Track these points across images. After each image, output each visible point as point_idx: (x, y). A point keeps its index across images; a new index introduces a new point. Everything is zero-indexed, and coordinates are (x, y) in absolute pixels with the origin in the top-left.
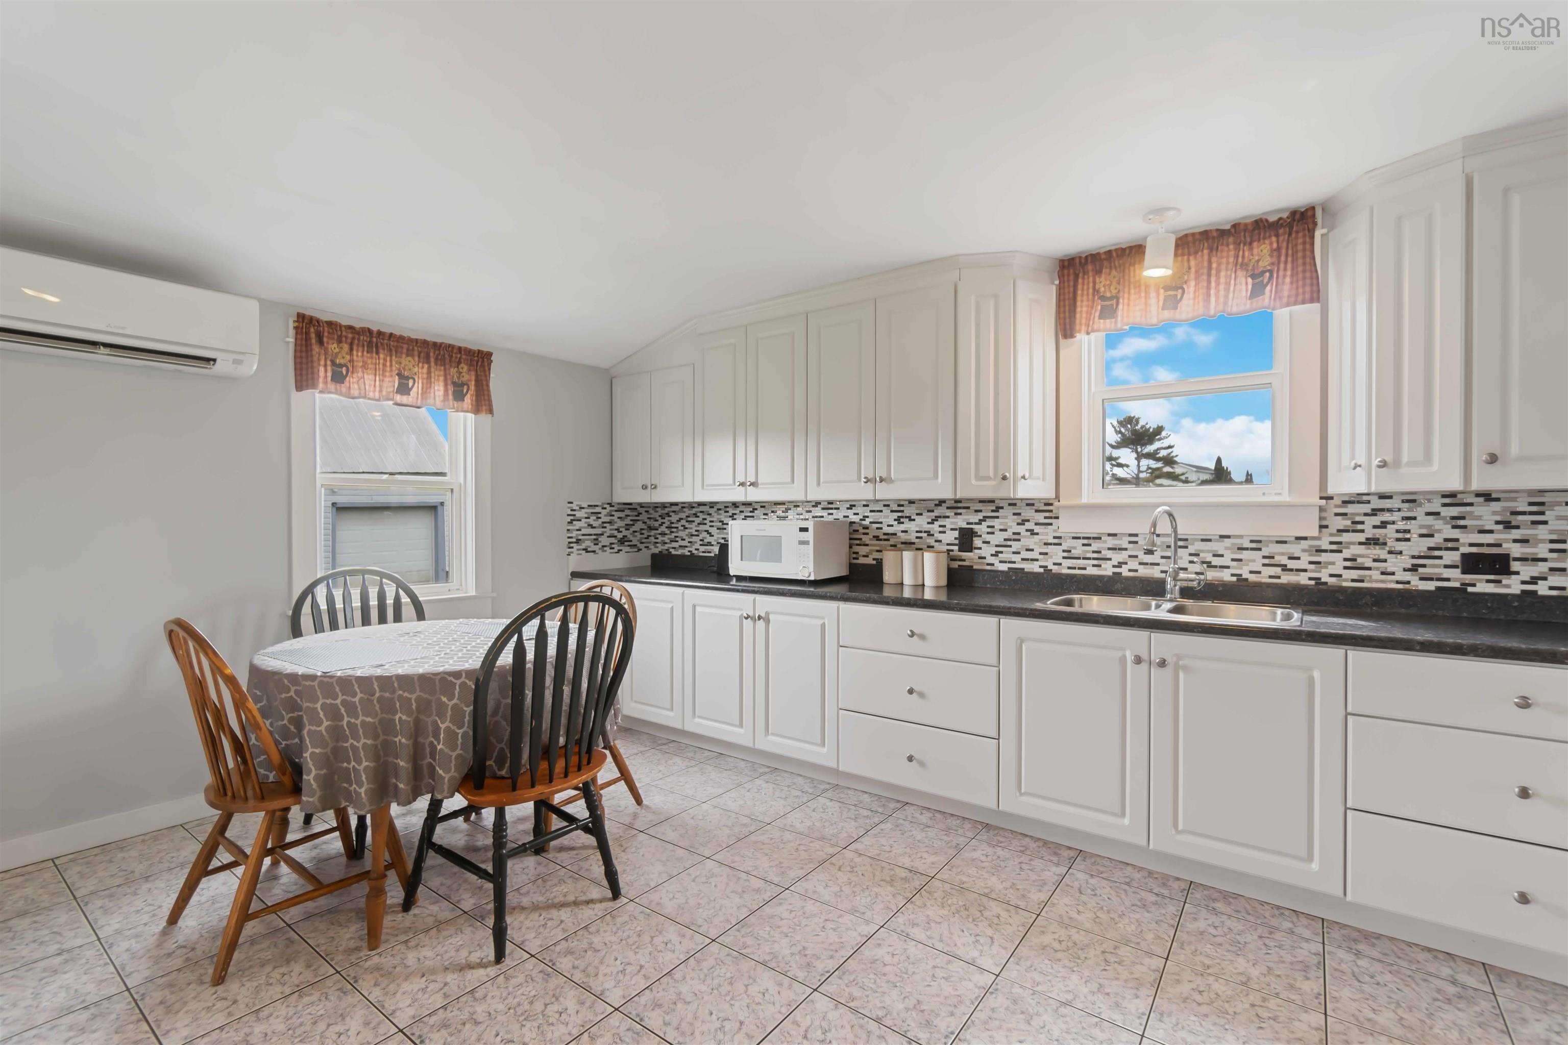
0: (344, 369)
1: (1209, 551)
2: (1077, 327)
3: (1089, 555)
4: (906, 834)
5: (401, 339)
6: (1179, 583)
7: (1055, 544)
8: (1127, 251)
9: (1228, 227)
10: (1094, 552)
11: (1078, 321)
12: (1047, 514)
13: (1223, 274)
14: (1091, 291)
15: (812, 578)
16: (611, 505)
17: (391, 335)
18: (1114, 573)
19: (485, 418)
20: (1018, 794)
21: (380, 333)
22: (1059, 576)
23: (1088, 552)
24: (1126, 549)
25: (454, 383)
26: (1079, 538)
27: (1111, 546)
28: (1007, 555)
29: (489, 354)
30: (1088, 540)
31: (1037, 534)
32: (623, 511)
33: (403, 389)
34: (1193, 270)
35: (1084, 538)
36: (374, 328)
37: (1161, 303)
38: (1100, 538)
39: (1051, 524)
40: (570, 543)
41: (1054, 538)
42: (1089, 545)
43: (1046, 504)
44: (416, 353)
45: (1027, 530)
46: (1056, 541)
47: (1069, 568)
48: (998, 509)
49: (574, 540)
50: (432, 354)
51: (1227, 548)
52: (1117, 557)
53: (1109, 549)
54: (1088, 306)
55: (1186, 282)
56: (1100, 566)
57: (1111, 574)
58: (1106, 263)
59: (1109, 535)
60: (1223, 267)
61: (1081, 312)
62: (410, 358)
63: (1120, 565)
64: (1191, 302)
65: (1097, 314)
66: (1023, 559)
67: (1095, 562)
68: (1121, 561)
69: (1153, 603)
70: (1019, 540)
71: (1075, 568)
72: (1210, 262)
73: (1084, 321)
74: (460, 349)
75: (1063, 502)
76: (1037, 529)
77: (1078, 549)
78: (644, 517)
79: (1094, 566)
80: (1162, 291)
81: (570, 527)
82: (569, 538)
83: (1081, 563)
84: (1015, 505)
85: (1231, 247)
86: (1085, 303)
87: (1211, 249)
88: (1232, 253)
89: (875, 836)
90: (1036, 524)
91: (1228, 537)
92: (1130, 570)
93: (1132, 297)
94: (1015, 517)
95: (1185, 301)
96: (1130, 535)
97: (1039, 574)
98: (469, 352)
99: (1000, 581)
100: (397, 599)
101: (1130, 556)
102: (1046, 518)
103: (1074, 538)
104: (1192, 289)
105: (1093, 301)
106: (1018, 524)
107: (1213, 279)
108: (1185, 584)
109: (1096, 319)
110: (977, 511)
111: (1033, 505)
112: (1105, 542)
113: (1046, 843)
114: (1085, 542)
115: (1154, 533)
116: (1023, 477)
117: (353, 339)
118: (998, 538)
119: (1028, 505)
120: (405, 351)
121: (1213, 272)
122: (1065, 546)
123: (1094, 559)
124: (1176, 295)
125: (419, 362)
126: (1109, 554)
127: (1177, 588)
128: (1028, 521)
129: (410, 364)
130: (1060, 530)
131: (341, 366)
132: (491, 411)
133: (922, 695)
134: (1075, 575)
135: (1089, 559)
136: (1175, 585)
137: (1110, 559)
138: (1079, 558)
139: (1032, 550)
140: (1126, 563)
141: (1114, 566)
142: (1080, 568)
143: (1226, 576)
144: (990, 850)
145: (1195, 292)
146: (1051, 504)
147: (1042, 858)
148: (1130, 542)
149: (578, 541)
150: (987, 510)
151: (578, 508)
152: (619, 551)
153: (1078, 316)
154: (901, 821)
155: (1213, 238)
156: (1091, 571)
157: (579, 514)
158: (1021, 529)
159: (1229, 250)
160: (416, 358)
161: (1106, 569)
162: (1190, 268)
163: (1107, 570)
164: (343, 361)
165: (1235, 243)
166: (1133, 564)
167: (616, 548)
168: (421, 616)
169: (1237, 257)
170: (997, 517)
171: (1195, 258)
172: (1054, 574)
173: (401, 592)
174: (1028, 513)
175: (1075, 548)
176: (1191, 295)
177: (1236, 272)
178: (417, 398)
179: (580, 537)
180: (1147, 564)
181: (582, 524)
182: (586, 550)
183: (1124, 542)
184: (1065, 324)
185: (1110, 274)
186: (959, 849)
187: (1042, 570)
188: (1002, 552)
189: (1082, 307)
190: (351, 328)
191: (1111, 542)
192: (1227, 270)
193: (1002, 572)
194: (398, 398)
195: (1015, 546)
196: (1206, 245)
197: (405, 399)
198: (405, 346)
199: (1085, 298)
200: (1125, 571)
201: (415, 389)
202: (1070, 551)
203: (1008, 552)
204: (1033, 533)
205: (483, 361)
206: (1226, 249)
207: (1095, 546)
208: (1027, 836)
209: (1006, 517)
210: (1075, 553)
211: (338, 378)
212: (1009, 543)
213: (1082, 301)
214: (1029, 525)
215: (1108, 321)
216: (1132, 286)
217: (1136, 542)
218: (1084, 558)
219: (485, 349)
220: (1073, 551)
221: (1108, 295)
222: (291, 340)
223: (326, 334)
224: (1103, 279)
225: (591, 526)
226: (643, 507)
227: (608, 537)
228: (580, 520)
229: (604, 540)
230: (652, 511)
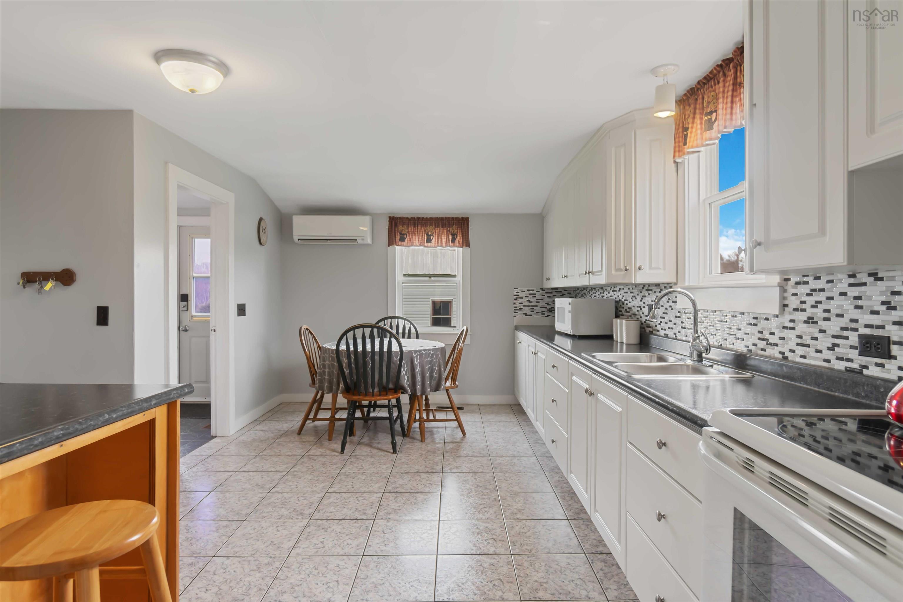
0: (405, 235)
5: (426, 219)
16: (543, 289)
17: (423, 218)
19: (468, 249)
21: (419, 218)
25: (452, 235)
29: (468, 219)
32: (551, 293)
33: (429, 240)
36: (416, 217)
40: (515, 310)
44: (434, 224)
49: (518, 308)
50: (440, 223)
62: (431, 227)
74: (453, 218)
81: (515, 301)
82: (514, 307)
98: (457, 219)
100: (410, 330)
117: (408, 223)
120: (429, 224)
125: (435, 227)
129: (431, 229)
131: (404, 234)
132: (469, 245)
149: (521, 309)
151: (520, 292)
152: (548, 316)
157: (521, 295)
160: (434, 226)
164: (405, 232)
167: (546, 314)
168: (417, 338)
178: (435, 244)
179: (522, 307)
181: (524, 300)
182: (526, 314)
190: (408, 218)
194: (426, 244)
197: (429, 244)
198: (429, 222)
201: (434, 240)
205: (464, 222)
211: (402, 239)
219: (465, 216)
222: (388, 227)
223: (398, 223)
225: (529, 301)
226: (566, 290)
227: (541, 307)
228: (522, 298)
229: (537, 309)
230: (572, 292)
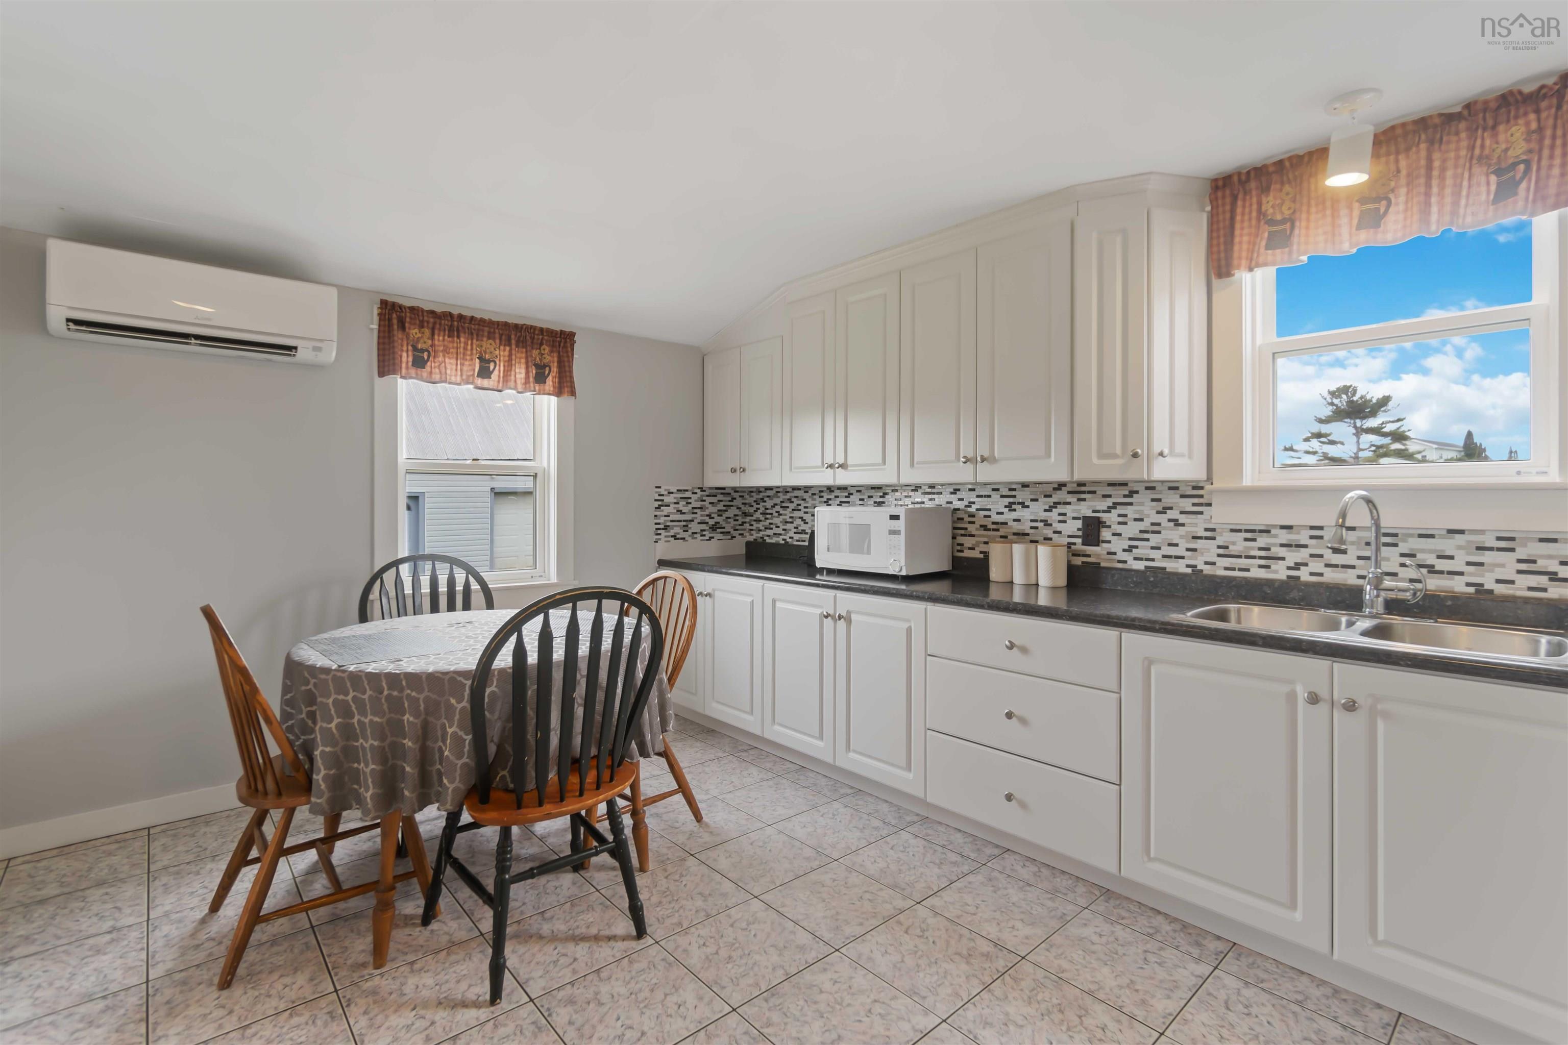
0: (426, 353)
1: (1431, 551)
2: (1235, 262)
3: (1253, 553)
4: (999, 893)
5: (482, 322)
6: (1383, 594)
7: (1207, 538)
8: (1306, 159)
9: (1458, 109)
10: (1260, 549)
11: (1236, 255)
12: (1196, 500)
13: (1449, 173)
14: (1254, 214)
15: (904, 573)
16: (702, 489)
17: (472, 318)
18: (1289, 577)
19: (568, 400)
20: (1146, 859)
21: (461, 317)
22: (1212, 578)
23: (1252, 548)
24: (1305, 546)
25: (537, 366)
26: (1240, 531)
27: (1284, 542)
28: (1143, 550)
29: (572, 335)
30: (1252, 533)
31: (1183, 525)
32: (715, 496)
33: (485, 373)
34: (1404, 172)
35: (1247, 531)
36: (455, 312)
37: (1355, 222)
38: (1268, 531)
39: (1201, 513)
40: (657, 529)
41: (1206, 530)
42: (1254, 540)
43: (1194, 488)
44: (497, 336)
45: (1170, 520)
46: (1208, 534)
47: (1226, 569)
48: (1132, 494)
49: (662, 526)
50: (513, 337)
51: (1459, 548)
52: (1293, 557)
53: (1282, 545)
54: (1250, 234)
55: (1393, 191)
56: (1268, 567)
57: (1284, 578)
58: (1275, 177)
59: (1283, 527)
60: (1450, 163)
61: (1240, 243)
62: (491, 341)
63: (1297, 566)
64: (1401, 217)
65: (1263, 243)
66: (1164, 556)
67: (1263, 562)
68: (1299, 561)
69: (1344, 619)
70: (1159, 532)
71: (1234, 569)
72: (1430, 160)
73: (1244, 254)
74: (541, 330)
75: (1218, 484)
76: (1182, 519)
77: (1238, 544)
78: (736, 503)
79: (1260, 566)
80: (1356, 205)
81: (657, 513)
82: (656, 524)
83: (1243, 562)
84: (1153, 488)
85: (1463, 135)
86: (1246, 231)
87: (1431, 142)
88: (1464, 144)
89: (960, 890)
90: (1182, 513)
91: (1462, 532)
92: (1312, 574)
93: (1313, 217)
94: (1154, 504)
95: (1391, 217)
96: (1312, 528)
97: (1185, 575)
98: (551, 333)
99: (1134, 582)
100: (467, 586)
101: (1312, 556)
102: (1194, 505)
103: (1232, 531)
104: (1402, 199)
105: (1258, 227)
106: (1158, 512)
107: (1435, 182)
108: (1392, 595)
109: (1262, 250)
110: (1104, 496)
111: (1177, 488)
112: (1275, 536)
113: (1185, 926)
114: (1249, 535)
115: (1342, 526)
116: (1161, 454)
117: (435, 323)
118: (1132, 529)
119: (1170, 488)
120: (486, 334)
121: (1435, 173)
122: (1220, 541)
123: (1261, 558)
124: (1378, 209)
125: (500, 344)
126: (1282, 552)
127: (1380, 600)
128: (1171, 508)
129: (491, 347)
130: (1213, 520)
131: (422, 351)
132: (573, 393)
133: (1023, 721)
134: (1235, 578)
135: (1254, 557)
136: (1378, 596)
137: (1283, 559)
138: (1239, 557)
139: (1177, 545)
140: (1306, 565)
141: (1289, 568)
142: (1240, 570)
143: (1458, 585)
144: (1106, 928)
145: (1407, 202)
146: (1202, 488)
147: (1177, 948)
148: (1312, 537)
149: (666, 528)
150: (1118, 495)
151: (666, 493)
152: (711, 538)
153: (1236, 248)
154: (996, 874)
155: (1435, 126)
156: (1257, 573)
157: (667, 499)
158: (1162, 519)
159: (1459, 141)
160: (498, 341)
161: (1276, 572)
162: (1398, 171)
163: (1280, 572)
164: (424, 346)
165: (1468, 129)
166: (1316, 566)
167: (708, 534)
168: (490, 605)
169: (1472, 148)
170: (1131, 504)
171: (1407, 157)
172: (1206, 576)
173: (471, 579)
174: (1171, 498)
175: (1234, 543)
176: (1401, 207)
177: (1470, 168)
178: (499, 382)
179: (668, 524)
180: (1336, 566)
181: (671, 509)
182: (674, 537)
183: (1303, 537)
184: (1219, 260)
185: (1281, 190)
186: (1064, 921)
187: (1189, 570)
188: (1136, 547)
189: (1242, 237)
190: (432, 312)
191: (1284, 536)
192: (1456, 167)
193: (1137, 571)
194: (479, 381)
195: (1154, 539)
196: (1423, 137)
197: (486, 383)
198: (486, 329)
199: (1246, 224)
200: (1304, 575)
201: (496, 372)
202: (1227, 547)
203: (1144, 547)
204: (1177, 523)
205: (566, 342)
206: (1454, 138)
207: (1262, 541)
208: (1159, 912)
209: (1142, 504)
210: (1233, 549)
211: (419, 363)
212: (1146, 536)
213: (1242, 229)
214: (1171, 514)
215: (1278, 251)
216: (1313, 202)
217: (1321, 537)
218: (1247, 557)
219: (568, 330)
220: (1231, 547)
221: (1279, 217)
222: (375, 326)
223: (408, 319)
224: (1271, 198)
225: (680, 512)
226: (737, 492)
227: (699, 523)
228: (669, 506)
229: (695, 527)
230: (746, 496)
